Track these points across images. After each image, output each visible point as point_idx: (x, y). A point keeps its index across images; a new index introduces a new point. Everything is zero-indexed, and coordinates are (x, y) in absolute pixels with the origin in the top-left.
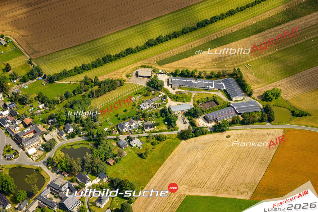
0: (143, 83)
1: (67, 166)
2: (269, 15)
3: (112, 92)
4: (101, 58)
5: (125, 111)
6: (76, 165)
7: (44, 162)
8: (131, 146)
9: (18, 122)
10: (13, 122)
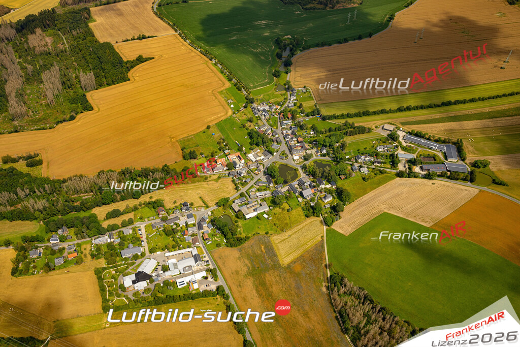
0: (385, 134)
1: (313, 171)
2: (505, 107)
3: (361, 135)
4: (362, 112)
5: (365, 149)
6: (318, 172)
7: (301, 166)
8: (360, 171)
9: (295, 139)
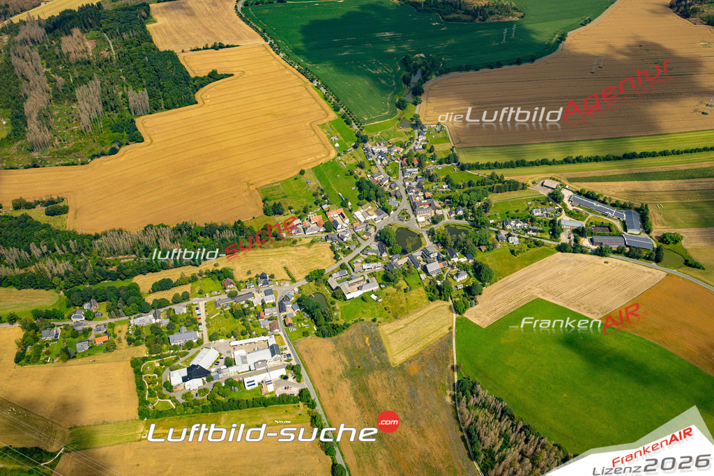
0: (545, 193)
1: (442, 238)
3: (512, 192)
4: (515, 161)
5: (517, 211)
6: (450, 239)
7: (427, 231)
8: (508, 242)
9: (421, 194)
10: (417, 193)
